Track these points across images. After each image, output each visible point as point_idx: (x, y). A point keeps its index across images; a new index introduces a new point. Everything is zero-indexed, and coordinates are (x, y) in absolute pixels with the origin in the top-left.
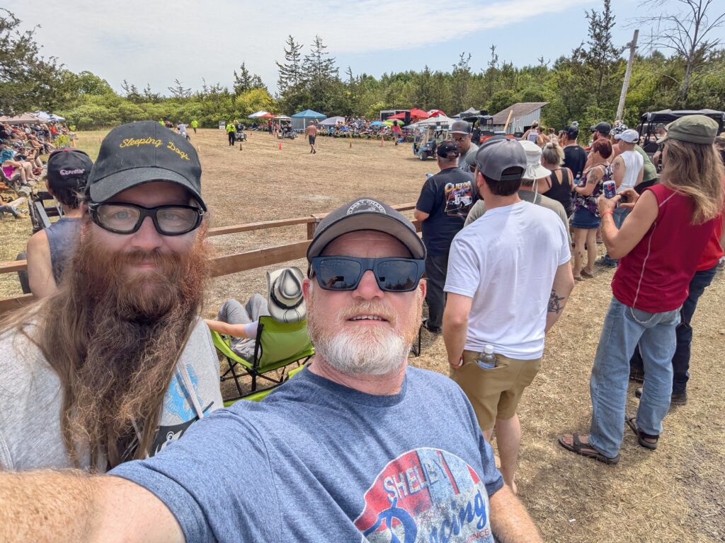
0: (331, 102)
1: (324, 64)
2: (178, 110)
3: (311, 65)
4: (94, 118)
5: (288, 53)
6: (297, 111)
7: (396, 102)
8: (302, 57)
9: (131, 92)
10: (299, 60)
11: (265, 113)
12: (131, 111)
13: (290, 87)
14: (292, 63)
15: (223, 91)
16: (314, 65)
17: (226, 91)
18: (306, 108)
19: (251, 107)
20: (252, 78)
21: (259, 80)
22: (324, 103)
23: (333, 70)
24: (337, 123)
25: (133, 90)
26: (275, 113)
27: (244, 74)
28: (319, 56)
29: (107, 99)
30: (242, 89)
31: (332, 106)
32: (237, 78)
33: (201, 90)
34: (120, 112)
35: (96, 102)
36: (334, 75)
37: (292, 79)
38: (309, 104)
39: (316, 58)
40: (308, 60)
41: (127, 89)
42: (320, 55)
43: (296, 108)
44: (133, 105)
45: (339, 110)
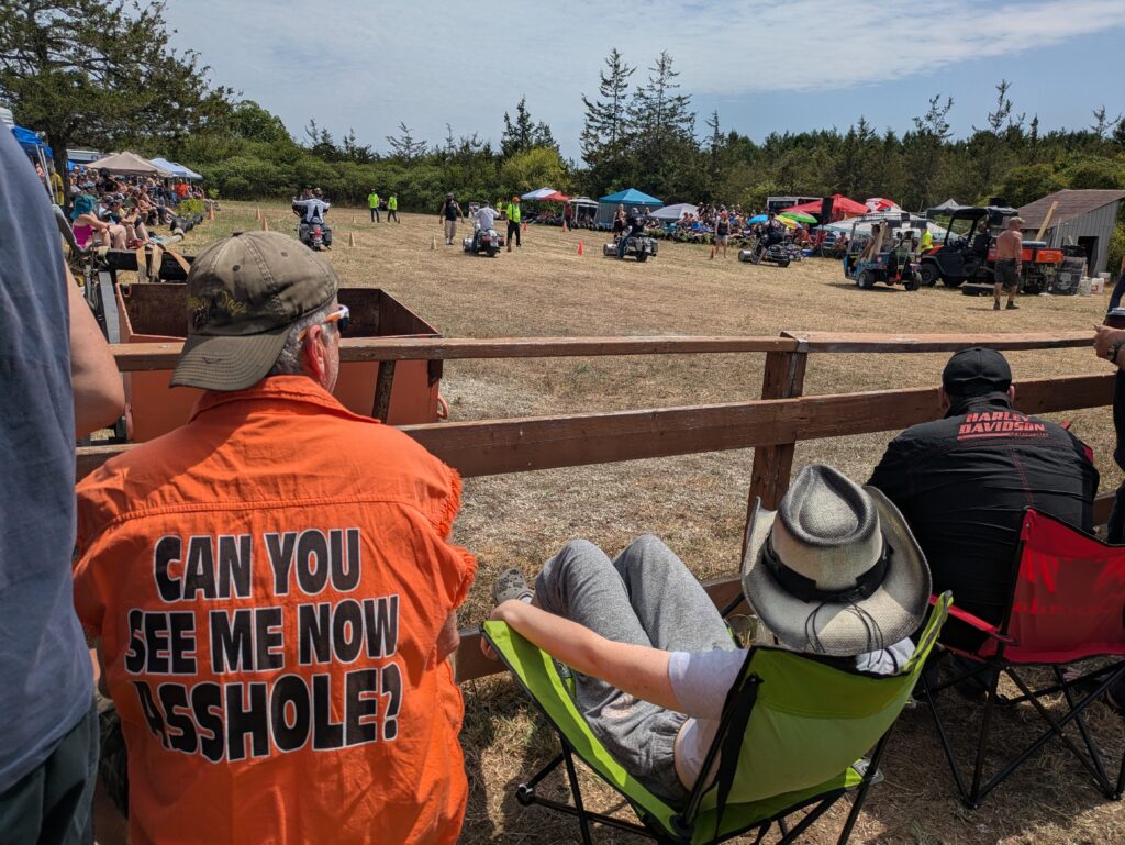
0: (674, 177)
1: (669, 105)
2: (400, 178)
3: (644, 107)
4: (251, 180)
5: (606, 82)
6: (609, 190)
7: (798, 184)
8: (630, 91)
9: (320, 141)
10: (623, 97)
11: (552, 192)
12: (317, 173)
13: (601, 146)
14: (611, 101)
15: (481, 148)
16: (649, 107)
17: (487, 150)
18: (626, 186)
19: (527, 179)
20: (534, 128)
21: (547, 132)
22: (661, 177)
23: (684, 116)
24: (682, 217)
25: (323, 138)
26: (570, 192)
27: (522, 120)
28: (661, 91)
29: (278, 149)
30: (516, 146)
31: (675, 186)
32: (509, 127)
33: (443, 146)
34: (297, 173)
35: (259, 154)
36: (684, 126)
37: (608, 131)
38: (632, 177)
39: (655, 95)
40: (641, 95)
41: (314, 136)
42: (664, 88)
43: (610, 184)
44: (322, 162)
45: (687, 194)
